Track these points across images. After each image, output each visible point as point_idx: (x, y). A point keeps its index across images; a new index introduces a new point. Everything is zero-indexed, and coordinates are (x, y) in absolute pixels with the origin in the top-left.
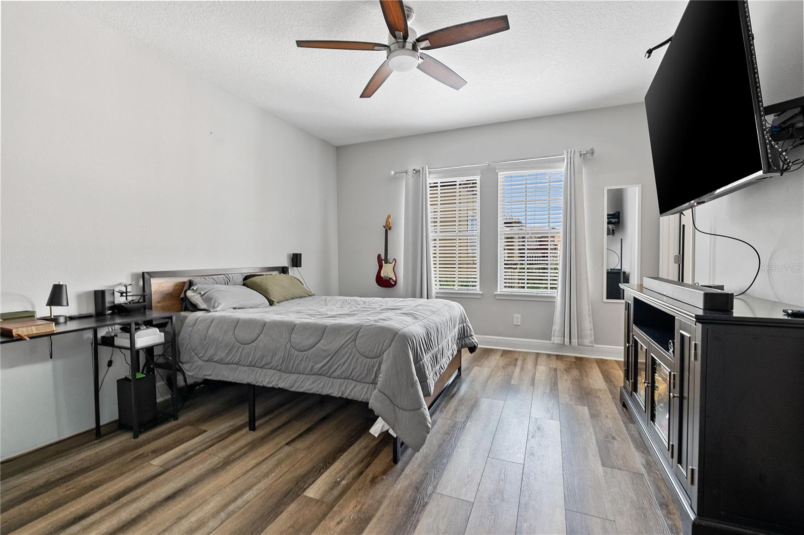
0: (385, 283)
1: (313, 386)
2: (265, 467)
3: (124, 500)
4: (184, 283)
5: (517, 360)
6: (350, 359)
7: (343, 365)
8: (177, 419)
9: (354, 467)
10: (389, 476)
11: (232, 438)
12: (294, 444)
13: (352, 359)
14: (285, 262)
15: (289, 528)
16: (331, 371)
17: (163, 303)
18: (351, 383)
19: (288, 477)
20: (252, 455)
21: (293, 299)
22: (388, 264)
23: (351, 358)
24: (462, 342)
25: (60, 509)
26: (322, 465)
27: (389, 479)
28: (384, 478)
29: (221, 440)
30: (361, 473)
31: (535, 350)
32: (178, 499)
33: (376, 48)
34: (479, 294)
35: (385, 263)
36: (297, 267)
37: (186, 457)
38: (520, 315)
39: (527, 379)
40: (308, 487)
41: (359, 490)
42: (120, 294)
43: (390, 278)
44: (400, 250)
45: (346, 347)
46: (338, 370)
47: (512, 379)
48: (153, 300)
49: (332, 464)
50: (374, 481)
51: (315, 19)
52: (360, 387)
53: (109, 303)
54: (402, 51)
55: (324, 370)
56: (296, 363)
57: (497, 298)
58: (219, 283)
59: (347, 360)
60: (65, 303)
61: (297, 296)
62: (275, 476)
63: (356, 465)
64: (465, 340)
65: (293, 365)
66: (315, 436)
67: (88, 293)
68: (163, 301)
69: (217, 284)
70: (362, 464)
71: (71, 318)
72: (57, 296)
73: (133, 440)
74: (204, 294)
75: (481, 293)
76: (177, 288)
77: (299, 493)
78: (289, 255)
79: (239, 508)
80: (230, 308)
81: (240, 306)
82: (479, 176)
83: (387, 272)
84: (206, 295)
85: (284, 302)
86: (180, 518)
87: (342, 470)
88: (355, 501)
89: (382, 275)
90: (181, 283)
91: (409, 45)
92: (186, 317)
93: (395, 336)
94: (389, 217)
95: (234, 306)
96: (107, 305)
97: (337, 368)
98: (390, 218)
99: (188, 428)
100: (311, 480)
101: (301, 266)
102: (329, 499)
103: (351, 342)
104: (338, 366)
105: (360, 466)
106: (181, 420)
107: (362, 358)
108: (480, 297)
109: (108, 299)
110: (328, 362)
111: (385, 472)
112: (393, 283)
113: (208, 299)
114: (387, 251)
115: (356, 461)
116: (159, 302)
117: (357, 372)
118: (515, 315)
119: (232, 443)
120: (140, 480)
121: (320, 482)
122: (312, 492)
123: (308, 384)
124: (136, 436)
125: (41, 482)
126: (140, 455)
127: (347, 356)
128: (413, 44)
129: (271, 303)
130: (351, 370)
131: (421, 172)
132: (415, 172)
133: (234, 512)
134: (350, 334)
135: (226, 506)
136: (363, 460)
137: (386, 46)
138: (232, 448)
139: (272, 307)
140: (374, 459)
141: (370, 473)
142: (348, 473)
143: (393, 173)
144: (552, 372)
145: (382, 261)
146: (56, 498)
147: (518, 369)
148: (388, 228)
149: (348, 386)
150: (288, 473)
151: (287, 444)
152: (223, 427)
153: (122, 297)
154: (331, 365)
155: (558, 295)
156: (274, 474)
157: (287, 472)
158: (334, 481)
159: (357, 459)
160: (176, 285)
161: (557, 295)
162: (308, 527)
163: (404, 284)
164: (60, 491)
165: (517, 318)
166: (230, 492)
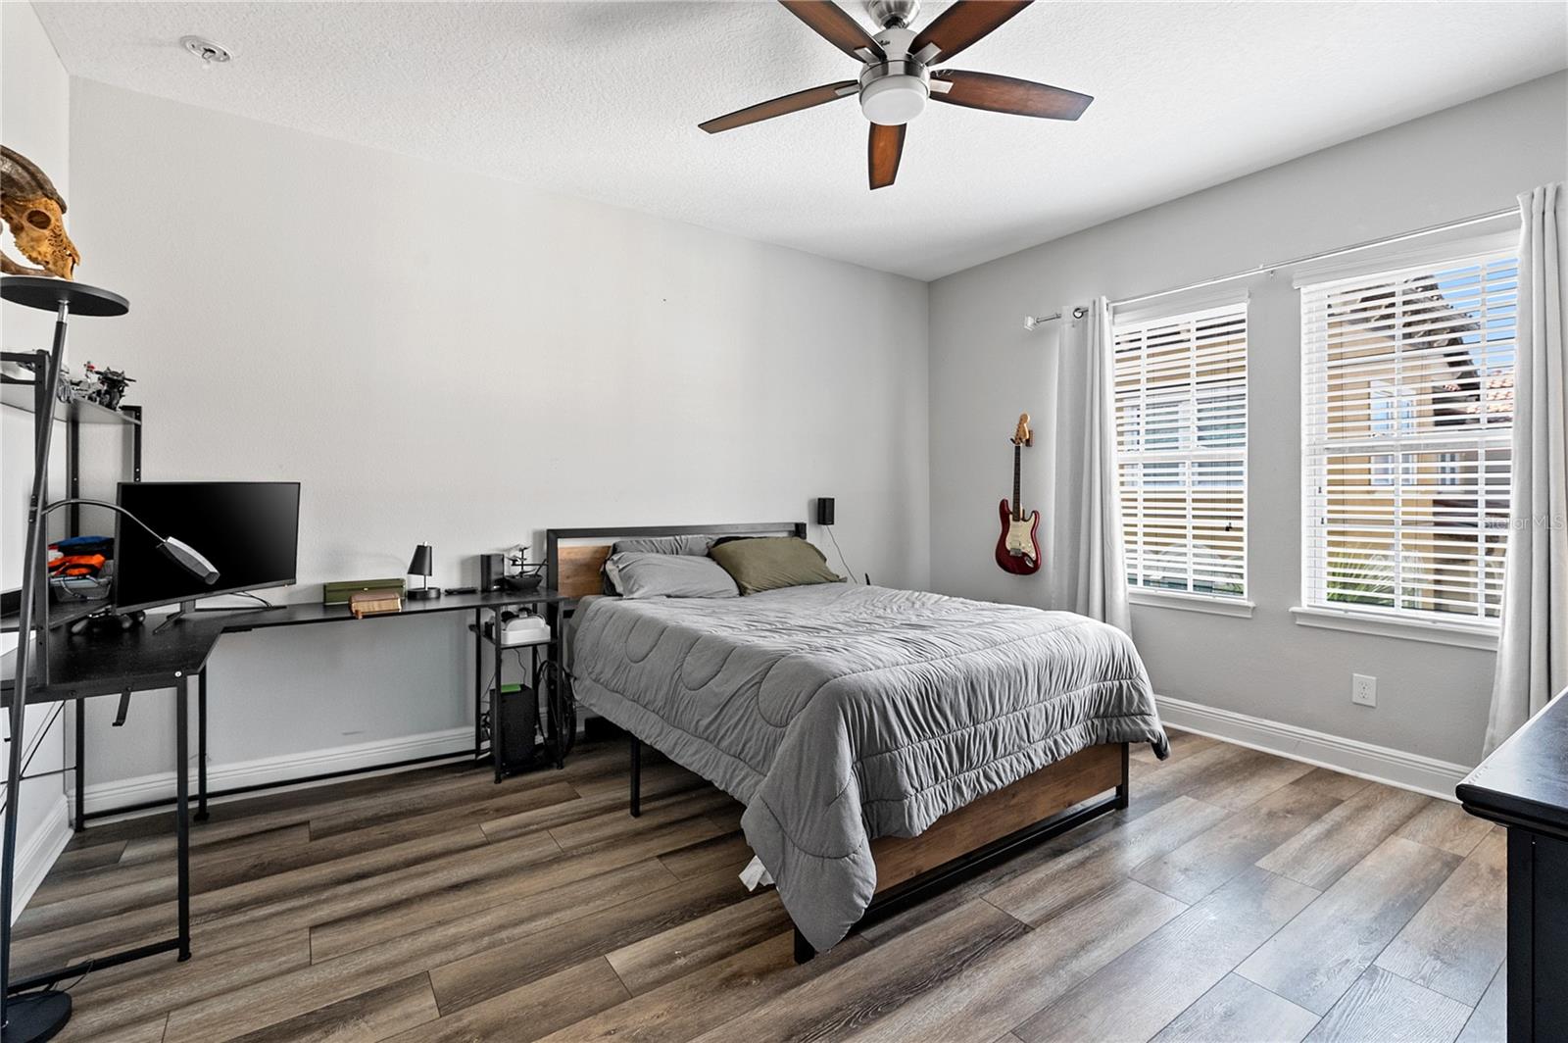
0: (1016, 564)
1: (694, 758)
2: (599, 885)
3: (413, 869)
4: (609, 547)
5: (1338, 802)
6: (745, 719)
7: (734, 729)
8: (562, 768)
9: (725, 938)
10: (762, 984)
11: (598, 820)
12: (667, 861)
13: (747, 721)
14: (803, 515)
15: (540, 1004)
16: (719, 737)
17: (576, 578)
18: (741, 769)
19: (614, 915)
20: (599, 858)
21: (792, 585)
22: (1021, 523)
23: (746, 717)
24: (1110, 724)
25: (357, 856)
26: (678, 913)
27: (758, 989)
28: (754, 982)
29: (584, 819)
30: (722, 956)
31: (1427, 787)
32: (464, 893)
33: (839, 92)
34: (1245, 608)
35: (1014, 520)
36: (824, 524)
37: (521, 832)
38: (1374, 678)
39: (1322, 863)
40: (622, 946)
41: (691, 987)
42: (511, 562)
43: (1025, 554)
44: (1046, 494)
45: (743, 694)
46: (726, 737)
47: (1269, 851)
48: (559, 574)
49: (696, 918)
50: (730, 982)
51: (749, 72)
52: (753, 781)
53: (497, 574)
54: (886, 82)
55: (710, 733)
56: (680, 711)
57: (1298, 623)
58: (660, 550)
59: (740, 720)
60: (427, 572)
61: (800, 581)
62: (599, 906)
63: (729, 936)
64: (1119, 722)
65: (677, 713)
66: (713, 856)
67: (474, 558)
68: (575, 576)
69: (658, 552)
70: (741, 940)
71: (449, 593)
72: (420, 561)
73: (493, 784)
74: (624, 568)
75: (1251, 604)
76: (598, 556)
77: (602, 951)
78: (811, 502)
79: (511, 940)
80: (662, 595)
81: (678, 593)
82: (1246, 304)
83: (1019, 538)
84: (625, 571)
85: (770, 591)
86: (440, 923)
87: (699, 935)
88: (665, 1006)
89: (1009, 547)
90: (604, 547)
91: (897, 67)
92: (590, 604)
93: (820, 687)
94: (1023, 419)
95: (666, 592)
96: (494, 577)
97: (725, 734)
98: (1026, 421)
99: (565, 784)
100: (639, 935)
101: (833, 523)
102: (632, 982)
103: (752, 686)
104: (727, 731)
105: (734, 942)
106: (568, 769)
107: (763, 721)
108: (1250, 616)
109: (495, 568)
110: (716, 717)
111: (762, 974)
112: (1031, 565)
113: (626, 578)
114: (1019, 493)
115: (734, 929)
116: (568, 577)
117: (750, 748)
118: (1355, 675)
119: (592, 829)
120: (452, 846)
121: (647, 944)
122: (620, 959)
123: (689, 753)
124: (498, 780)
125: (370, 813)
126: (482, 810)
127: (741, 712)
128: (906, 62)
129: (742, 592)
130: (743, 741)
131: (1090, 312)
132: (1078, 314)
133: (502, 942)
134: (756, 669)
135: (502, 927)
136: (749, 931)
137: (854, 83)
138: (587, 837)
139: (743, 598)
140: (770, 938)
141: (737, 962)
142: (702, 947)
143: (1030, 321)
144: (1436, 866)
145: (1008, 514)
146: (365, 839)
147: (1316, 829)
148: (1023, 441)
149: (737, 772)
150: (617, 909)
151: (660, 857)
152: (603, 797)
153: (514, 567)
154: (720, 725)
155: (1504, 629)
156: (598, 902)
157: (618, 905)
158: (669, 951)
159: (741, 926)
160: (596, 552)
161: (1503, 634)
162: (563, 1017)
163: (1054, 568)
164: (376, 832)
165: (1365, 686)
166: (522, 908)
